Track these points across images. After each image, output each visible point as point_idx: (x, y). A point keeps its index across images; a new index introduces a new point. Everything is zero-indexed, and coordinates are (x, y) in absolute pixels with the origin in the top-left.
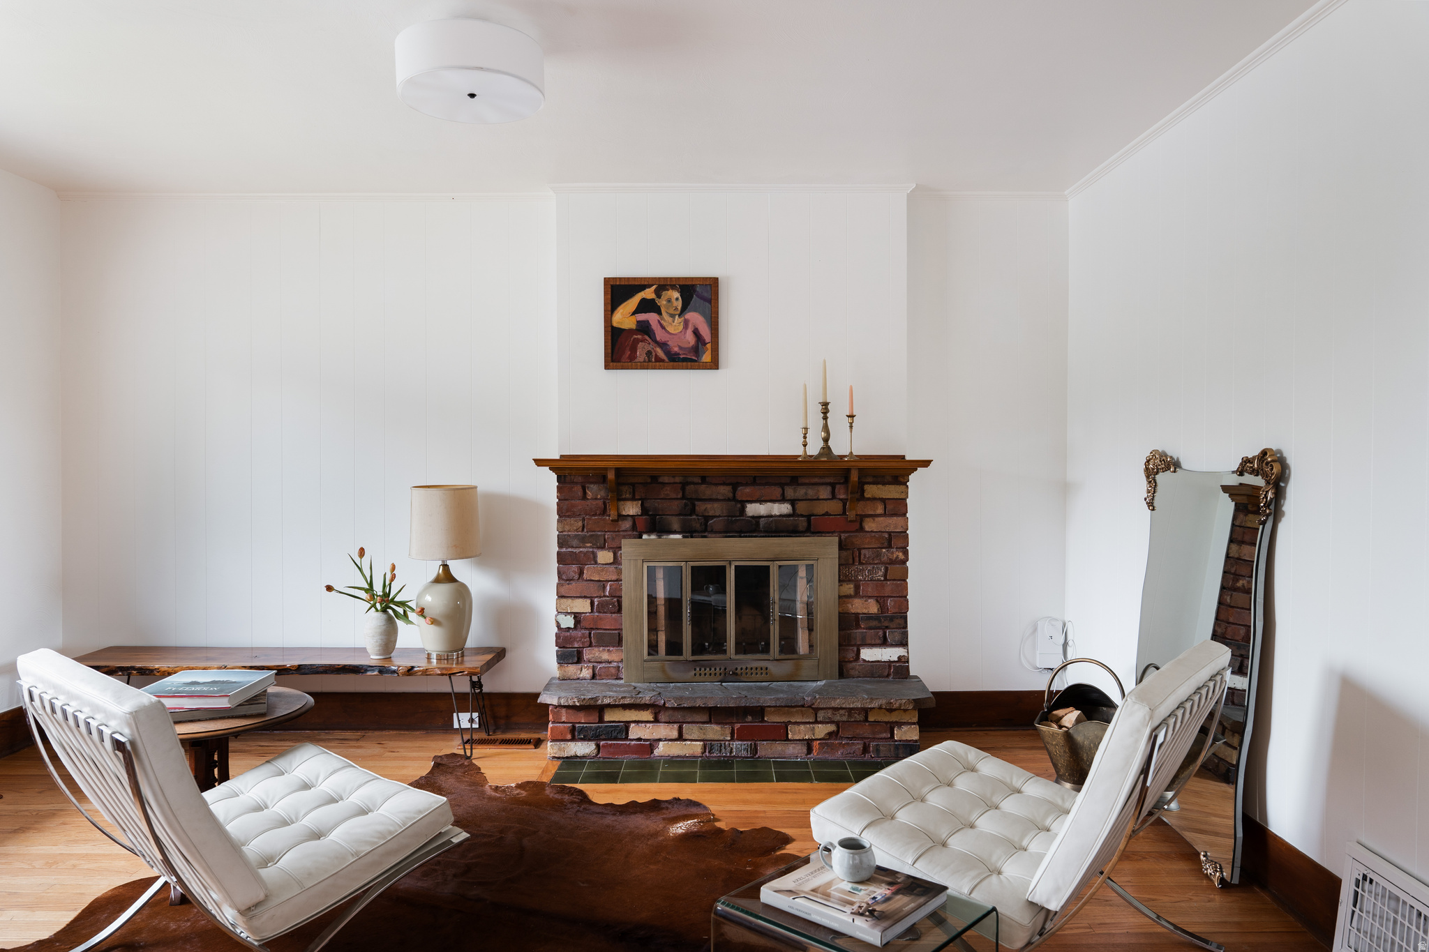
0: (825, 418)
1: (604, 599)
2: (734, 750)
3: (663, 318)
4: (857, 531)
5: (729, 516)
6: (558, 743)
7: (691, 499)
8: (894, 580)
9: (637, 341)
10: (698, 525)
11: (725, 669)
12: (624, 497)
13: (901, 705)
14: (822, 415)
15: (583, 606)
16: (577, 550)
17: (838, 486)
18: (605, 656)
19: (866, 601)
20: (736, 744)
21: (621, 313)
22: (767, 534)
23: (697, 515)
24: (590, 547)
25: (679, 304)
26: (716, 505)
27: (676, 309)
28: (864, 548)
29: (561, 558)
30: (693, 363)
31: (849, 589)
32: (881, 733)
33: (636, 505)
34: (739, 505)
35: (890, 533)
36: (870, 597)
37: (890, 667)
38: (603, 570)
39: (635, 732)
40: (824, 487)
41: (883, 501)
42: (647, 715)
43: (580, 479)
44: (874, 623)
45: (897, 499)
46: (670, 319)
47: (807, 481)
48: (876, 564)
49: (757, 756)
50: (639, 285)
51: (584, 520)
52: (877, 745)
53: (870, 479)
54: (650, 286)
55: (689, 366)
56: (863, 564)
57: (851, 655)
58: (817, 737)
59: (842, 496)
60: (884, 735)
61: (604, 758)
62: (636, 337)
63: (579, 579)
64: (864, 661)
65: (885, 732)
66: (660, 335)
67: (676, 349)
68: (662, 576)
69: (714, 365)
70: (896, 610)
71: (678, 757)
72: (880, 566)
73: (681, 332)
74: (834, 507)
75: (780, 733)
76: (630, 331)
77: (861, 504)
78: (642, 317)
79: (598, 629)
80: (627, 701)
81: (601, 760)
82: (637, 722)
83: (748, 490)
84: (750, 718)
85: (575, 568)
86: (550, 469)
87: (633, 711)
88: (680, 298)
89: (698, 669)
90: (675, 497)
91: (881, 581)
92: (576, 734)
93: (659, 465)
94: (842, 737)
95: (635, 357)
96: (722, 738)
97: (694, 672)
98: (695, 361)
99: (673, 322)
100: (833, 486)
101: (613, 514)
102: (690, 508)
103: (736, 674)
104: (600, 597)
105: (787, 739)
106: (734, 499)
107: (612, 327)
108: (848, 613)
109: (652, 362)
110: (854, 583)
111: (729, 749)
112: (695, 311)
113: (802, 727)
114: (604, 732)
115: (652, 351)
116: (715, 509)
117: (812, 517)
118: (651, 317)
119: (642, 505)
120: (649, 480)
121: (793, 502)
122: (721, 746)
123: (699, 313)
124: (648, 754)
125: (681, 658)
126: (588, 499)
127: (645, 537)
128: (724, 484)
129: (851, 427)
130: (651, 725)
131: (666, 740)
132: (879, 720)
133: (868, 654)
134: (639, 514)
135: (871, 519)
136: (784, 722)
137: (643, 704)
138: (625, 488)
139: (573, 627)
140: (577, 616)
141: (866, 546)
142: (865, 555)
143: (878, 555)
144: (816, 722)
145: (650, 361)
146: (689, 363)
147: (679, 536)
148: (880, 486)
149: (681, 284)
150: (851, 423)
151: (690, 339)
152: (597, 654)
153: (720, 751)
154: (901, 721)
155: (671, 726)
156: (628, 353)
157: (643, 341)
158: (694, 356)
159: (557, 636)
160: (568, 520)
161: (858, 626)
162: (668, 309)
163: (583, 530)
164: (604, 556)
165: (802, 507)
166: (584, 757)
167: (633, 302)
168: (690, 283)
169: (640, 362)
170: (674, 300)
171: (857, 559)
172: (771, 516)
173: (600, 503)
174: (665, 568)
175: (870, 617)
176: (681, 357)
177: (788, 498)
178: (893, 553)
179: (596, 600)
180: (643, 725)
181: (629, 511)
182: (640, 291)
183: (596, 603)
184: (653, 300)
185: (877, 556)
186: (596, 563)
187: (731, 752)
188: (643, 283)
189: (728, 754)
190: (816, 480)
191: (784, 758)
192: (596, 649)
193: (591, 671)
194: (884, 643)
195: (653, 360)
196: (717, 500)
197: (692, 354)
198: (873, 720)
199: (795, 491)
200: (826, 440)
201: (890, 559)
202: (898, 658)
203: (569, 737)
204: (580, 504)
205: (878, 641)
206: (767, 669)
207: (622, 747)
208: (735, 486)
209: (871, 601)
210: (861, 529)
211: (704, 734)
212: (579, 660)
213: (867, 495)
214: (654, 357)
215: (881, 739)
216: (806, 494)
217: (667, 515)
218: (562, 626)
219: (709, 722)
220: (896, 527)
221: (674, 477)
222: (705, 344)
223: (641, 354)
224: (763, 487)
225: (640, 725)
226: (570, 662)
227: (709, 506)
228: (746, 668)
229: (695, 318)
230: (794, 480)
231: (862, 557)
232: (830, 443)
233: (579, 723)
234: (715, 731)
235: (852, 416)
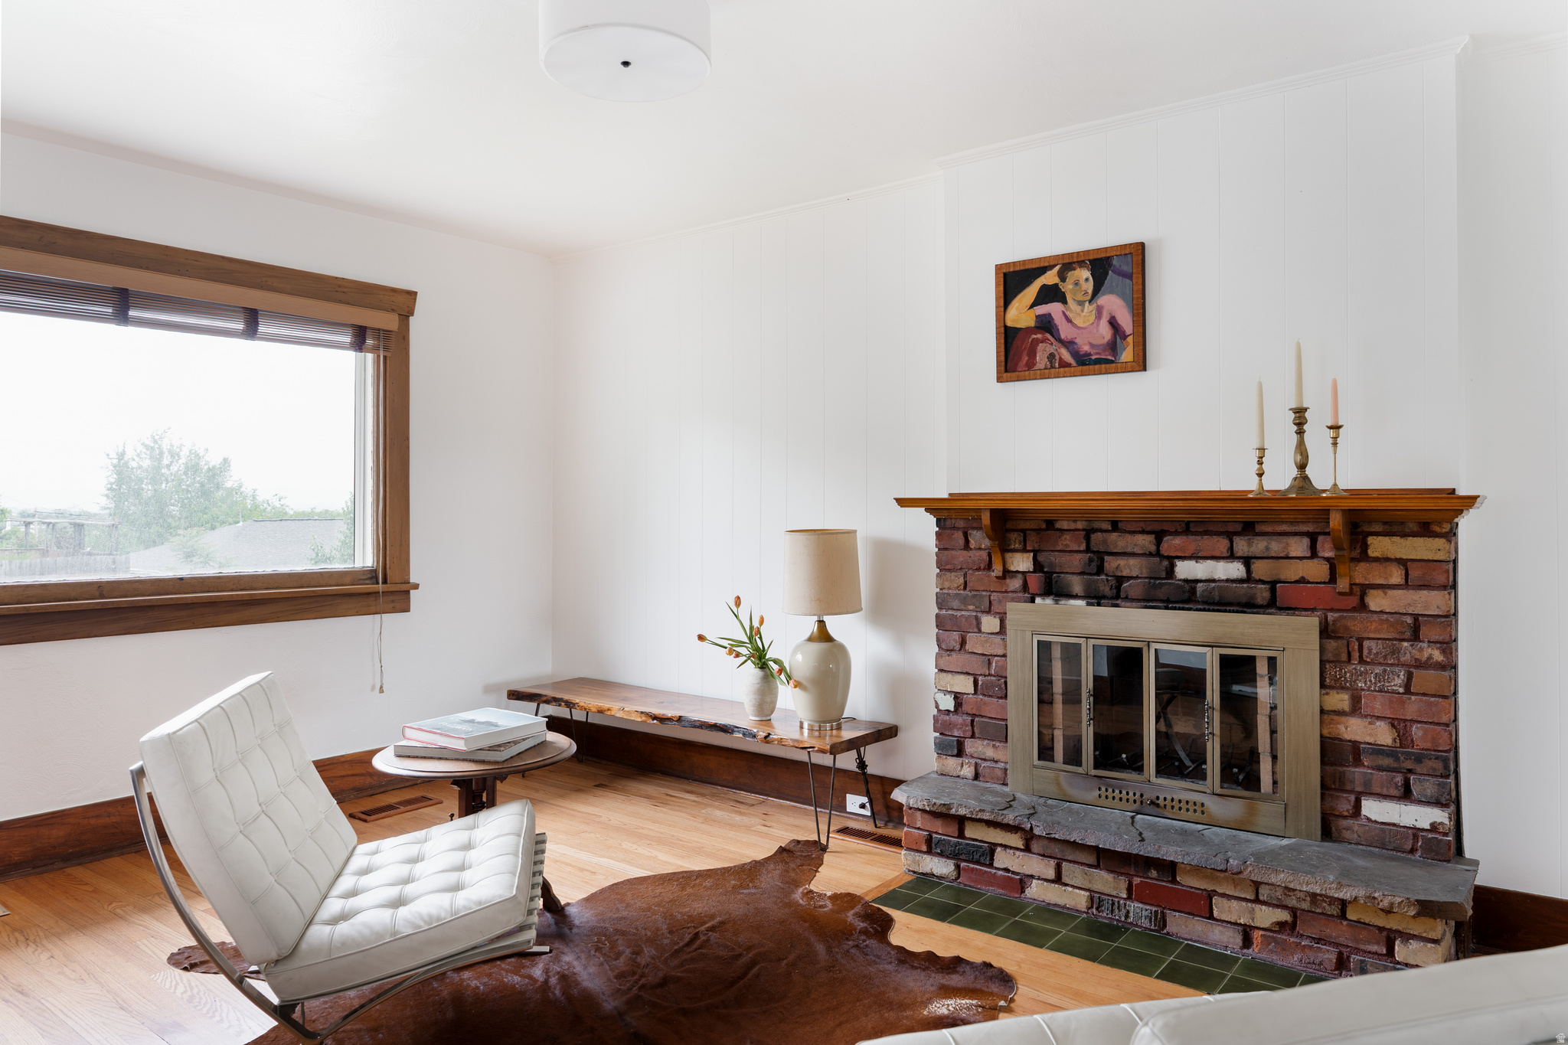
0: (1300, 432)
1: (989, 678)
2: (1131, 914)
3: (1069, 307)
4: (1354, 609)
5: (1151, 578)
6: (913, 853)
7: (1098, 552)
8: (1424, 694)
9: (1036, 342)
10: (1107, 589)
11: (1142, 795)
12: (1012, 547)
13: (1392, 904)
14: (1295, 428)
15: (965, 685)
16: (959, 614)
17: (1320, 538)
18: (990, 753)
19: (1370, 723)
20: (1134, 906)
21: (1017, 308)
22: (1207, 607)
23: (1107, 575)
24: (973, 611)
25: (1089, 287)
26: (1132, 561)
27: (1086, 293)
28: (1369, 639)
29: (941, 622)
30: (1108, 365)
31: (1340, 700)
32: (1369, 943)
33: (1028, 558)
34: (1166, 563)
35: (1416, 617)
36: (1378, 718)
37: (1415, 837)
38: (986, 641)
39: (1002, 859)
40: (1297, 538)
41: (1403, 563)
42: (1016, 840)
43: (961, 524)
44: (1386, 761)
45: (1428, 561)
46: (1078, 308)
47: (1269, 529)
48: (1392, 665)
49: (1165, 931)
50: (1038, 268)
51: (965, 575)
52: (1362, 961)
53: (1378, 528)
54: (1051, 267)
55: (1104, 371)
56: (1368, 663)
57: (1344, 806)
58: (1258, 925)
59: (1329, 554)
60: (1374, 948)
61: (965, 885)
62: (1035, 336)
63: (960, 650)
64: (1368, 819)
65: (1378, 943)
66: (1065, 332)
67: (1086, 348)
68: (1059, 656)
69: (1141, 364)
70: (1428, 745)
71: (1055, 905)
72: (1397, 669)
73: (1093, 323)
74: (1317, 570)
75: (1202, 906)
76: (1028, 331)
77: (1362, 567)
78: (1042, 309)
79: (982, 716)
80: (986, 816)
81: (962, 886)
82: (1005, 847)
83: (1177, 541)
84: (1154, 873)
85: (956, 635)
86: (927, 510)
87: (998, 830)
88: (1091, 278)
89: (1103, 789)
90: (1077, 548)
91: (1399, 693)
92: (931, 846)
93: (1057, 505)
94: (1302, 935)
95: (1034, 364)
96: (1114, 893)
97: (1098, 792)
98: (1112, 362)
99: (1082, 311)
100: (1313, 538)
101: (998, 569)
102: (1097, 562)
103: (1158, 805)
104: (985, 676)
105: (1211, 917)
106: (1158, 554)
107: (1006, 327)
108: (1341, 740)
109: (1057, 368)
110: (1350, 692)
111: (1123, 911)
112: (1111, 292)
113: (1234, 903)
114: (964, 851)
115: (1056, 353)
116: (1131, 567)
117: (1278, 585)
118: (1054, 309)
119: (1035, 559)
120: (1044, 526)
121: (1247, 561)
122: (1113, 904)
123: (1118, 295)
124: (1017, 893)
125: (1080, 770)
126: (971, 549)
127: (1038, 600)
128: (1143, 532)
129: (1335, 444)
130: (1022, 853)
131: (1039, 879)
132: (1367, 922)
133: (1374, 809)
134: (1031, 570)
135: (1380, 592)
136: (1205, 890)
137: (1005, 824)
138: (1014, 536)
139: (952, 710)
140: (958, 697)
141: (1372, 635)
142: (1370, 650)
143: (1395, 652)
144: (1257, 900)
145: (1052, 367)
146: (1103, 366)
147: (1081, 603)
148: (1396, 539)
149: (1091, 258)
150: (1335, 438)
151: (1105, 332)
152: (980, 749)
153: (1112, 911)
154: (1408, 931)
155: (1046, 860)
156: (1025, 359)
157: (1043, 341)
158: (1110, 355)
159: (936, 719)
160: (948, 574)
161: (1357, 761)
162: (1075, 294)
163: (965, 588)
164: (990, 623)
165: (1260, 569)
166: (940, 877)
167: (1031, 292)
168: (1103, 255)
169: (1040, 370)
170: (1082, 282)
171: (1356, 655)
172: (1214, 581)
173: (984, 554)
174: (1062, 644)
175: (1378, 750)
176: (1093, 357)
177: (1238, 555)
178: (1421, 650)
179: (980, 678)
180: (1012, 851)
181: (1019, 565)
182: (1040, 276)
183: (980, 683)
184: (1056, 285)
185: (1393, 653)
186: (980, 631)
187: (1127, 916)
188: (1042, 265)
189: (1123, 919)
190: (1285, 528)
191: (1206, 944)
192: (979, 742)
193: (973, 768)
194: (1406, 795)
195: (1057, 365)
196: (1133, 555)
197: (1107, 353)
198: (1355, 919)
199: (1250, 545)
200: (1302, 467)
201: (1416, 659)
202: (1432, 824)
203: (924, 848)
204: (961, 556)
205: (1394, 792)
206: (1203, 805)
207: (985, 875)
208: (1159, 536)
209: (1382, 725)
210: (1363, 606)
211: (1090, 882)
212: (960, 753)
213: (1371, 553)
214: (1057, 361)
215: (1370, 952)
216: (1267, 549)
217: (1067, 573)
218: (941, 708)
219: (1097, 866)
220: (1426, 607)
221: (1075, 521)
222: (1124, 337)
223: (1041, 359)
224: (1199, 538)
225: (1008, 850)
226: (950, 754)
227: (1122, 562)
228: (1172, 800)
229: (1113, 303)
230: (1249, 529)
231: (1365, 652)
232: (1309, 471)
233: (936, 833)
234: (1106, 882)
235: (1336, 428)
